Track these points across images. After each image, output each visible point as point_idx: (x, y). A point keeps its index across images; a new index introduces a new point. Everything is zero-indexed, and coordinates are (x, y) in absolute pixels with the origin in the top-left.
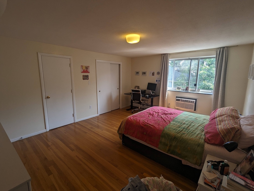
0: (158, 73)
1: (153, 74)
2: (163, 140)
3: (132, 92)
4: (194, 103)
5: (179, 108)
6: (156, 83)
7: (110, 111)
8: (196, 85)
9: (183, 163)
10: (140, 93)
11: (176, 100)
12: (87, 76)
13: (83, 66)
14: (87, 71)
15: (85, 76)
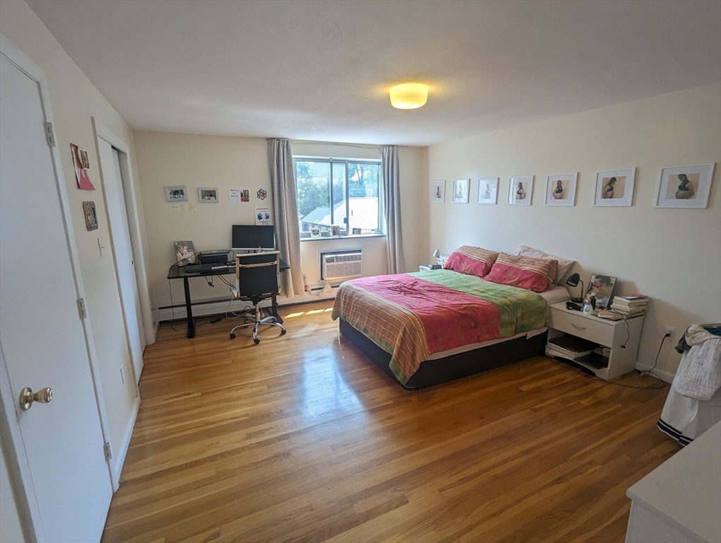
0: (261, 194)
1: (245, 197)
2: (505, 317)
3: (240, 266)
4: (360, 259)
5: (335, 279)
6: (259, 223)
7: (144, 368)
8: (346, 221)
9: (527, 338)
10: (276, 262)
11: (324, 261)
12: (94, 209)
13: (77, 148)
14: (87, 177)
15: (90, 210)
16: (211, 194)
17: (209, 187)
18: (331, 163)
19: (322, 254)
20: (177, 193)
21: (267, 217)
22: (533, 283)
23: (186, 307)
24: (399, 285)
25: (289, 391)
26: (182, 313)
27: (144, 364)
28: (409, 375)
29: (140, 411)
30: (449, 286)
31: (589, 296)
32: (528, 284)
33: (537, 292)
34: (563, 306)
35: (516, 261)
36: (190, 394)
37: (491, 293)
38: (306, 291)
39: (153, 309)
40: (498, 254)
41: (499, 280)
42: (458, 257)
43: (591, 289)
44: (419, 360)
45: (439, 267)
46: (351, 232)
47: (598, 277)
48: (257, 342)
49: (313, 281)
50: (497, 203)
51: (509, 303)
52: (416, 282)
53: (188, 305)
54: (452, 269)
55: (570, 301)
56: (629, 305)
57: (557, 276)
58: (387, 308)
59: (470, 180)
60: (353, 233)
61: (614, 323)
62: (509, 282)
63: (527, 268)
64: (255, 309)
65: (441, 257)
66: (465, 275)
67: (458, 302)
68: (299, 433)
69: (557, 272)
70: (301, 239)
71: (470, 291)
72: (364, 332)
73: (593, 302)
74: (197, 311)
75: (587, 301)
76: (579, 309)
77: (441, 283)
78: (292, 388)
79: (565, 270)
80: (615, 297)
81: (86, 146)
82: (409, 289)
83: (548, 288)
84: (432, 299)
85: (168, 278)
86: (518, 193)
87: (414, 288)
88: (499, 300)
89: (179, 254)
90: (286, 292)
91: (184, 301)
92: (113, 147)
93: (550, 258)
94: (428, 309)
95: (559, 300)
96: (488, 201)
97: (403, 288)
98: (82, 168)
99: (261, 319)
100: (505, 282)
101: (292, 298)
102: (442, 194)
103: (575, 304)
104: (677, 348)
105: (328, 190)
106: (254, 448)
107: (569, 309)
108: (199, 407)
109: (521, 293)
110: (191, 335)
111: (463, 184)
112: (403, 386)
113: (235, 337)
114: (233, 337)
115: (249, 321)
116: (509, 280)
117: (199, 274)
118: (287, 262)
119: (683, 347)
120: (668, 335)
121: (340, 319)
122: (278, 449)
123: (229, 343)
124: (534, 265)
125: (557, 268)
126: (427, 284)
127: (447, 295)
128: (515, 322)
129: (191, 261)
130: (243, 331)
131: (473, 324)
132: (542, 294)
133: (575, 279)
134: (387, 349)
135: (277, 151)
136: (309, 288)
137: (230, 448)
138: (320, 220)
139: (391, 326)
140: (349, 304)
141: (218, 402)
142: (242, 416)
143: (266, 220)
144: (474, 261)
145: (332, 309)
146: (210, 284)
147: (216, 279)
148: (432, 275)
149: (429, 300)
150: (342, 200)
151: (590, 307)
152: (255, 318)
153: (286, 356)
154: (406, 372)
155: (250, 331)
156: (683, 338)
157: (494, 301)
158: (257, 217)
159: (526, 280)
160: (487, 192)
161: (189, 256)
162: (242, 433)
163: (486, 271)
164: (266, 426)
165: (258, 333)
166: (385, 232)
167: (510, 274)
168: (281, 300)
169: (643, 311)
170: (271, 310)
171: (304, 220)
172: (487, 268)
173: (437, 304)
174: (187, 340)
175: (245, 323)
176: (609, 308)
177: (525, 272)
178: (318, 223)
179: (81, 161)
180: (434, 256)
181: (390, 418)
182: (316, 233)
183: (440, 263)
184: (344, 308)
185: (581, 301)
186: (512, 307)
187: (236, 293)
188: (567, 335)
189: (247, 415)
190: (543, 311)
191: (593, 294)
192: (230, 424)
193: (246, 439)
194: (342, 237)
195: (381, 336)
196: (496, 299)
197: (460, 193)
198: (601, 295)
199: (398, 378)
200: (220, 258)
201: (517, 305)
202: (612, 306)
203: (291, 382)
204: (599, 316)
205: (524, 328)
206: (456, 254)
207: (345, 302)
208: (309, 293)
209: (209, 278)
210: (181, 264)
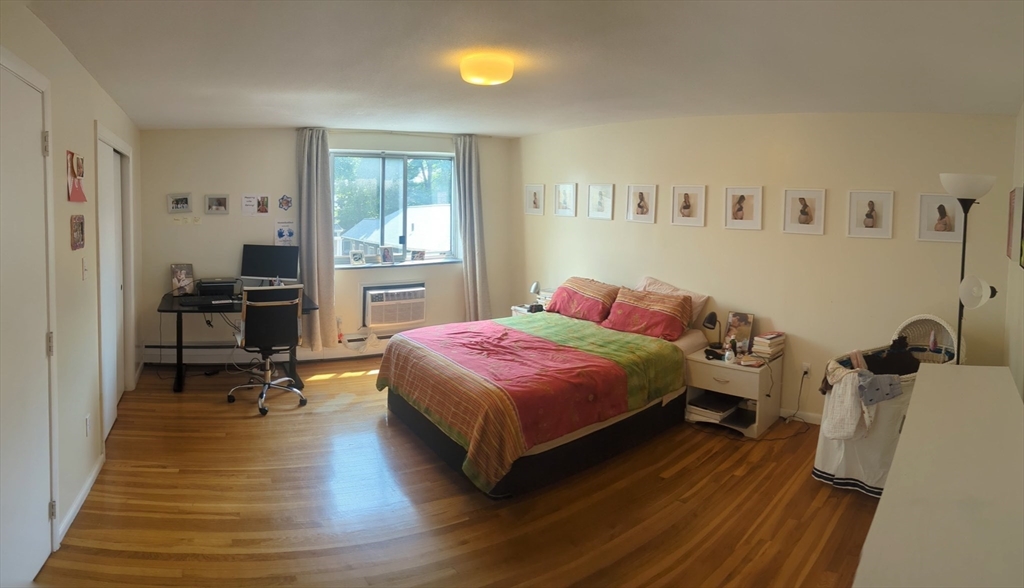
0: (285, 202)
1: (262, 206)
2: (634, 381)
3: (248, 303)
4: (423, 297)
5: (385, 326)
6: (279, 242)
7: (116, 420)
8: (403, 240)
9: (663, 405)
10: (297, 301)
11: (369, 299)
12: (82, 224)
13: (73, 154)
14: (80, 187)
15: (78, 225)
16: (221, 202)
17: (218, 193)
18: (384, 159)
19: (366, 289)
20: (181, 202)
21: (291, 234)
22: (665, 329)
23: (175, 350)
24: (478, 339)
25: (304, 491)
26: (170, 357)
27: (118, 415)
28: (494, 480)
29: (103, 472)
30: (554, 339)
31: (728, 340)
32: (658, 330)
33: (670, 340)
34: (701, 356)
35: (641, 298)
36: (165, 467)
37: (613, 347)
38: (340, 342)
39: (138, 347)
40: (619, 289)
41: (621, 326)
42: (565, 294)
43: (729, 330)
44: (510, 459)
45: (537, 308)
46: (409, 256)
47: (736, 314)
48: (264, 412)
49: (351, 328)
50: (613, 219)
51: (639, 360)
52: (506, 334)
53: (180, 347)
54: (558, 312)
55: (708, 348)
56: (770, 346)
57: (691, 317)
58: (460, 379)
59: (577, 185)
60: (413, 259)
61: (758, 370)
62: (635, 328)
63: (656, 308)
64: (264, 365)
65: (541, 293)
66: (576, 321)
67: (568, 366)
68: (313, 554)
69: (691, 312)
70: (336, 266)
71: (584, 345)
72: (426, 412)
73: (733, 347)
74: (189, 357)
75: (727, 346)
76: (720, 357)
77: (542, 334)
78: (308, 487)
79: (699, 309)
80: (756, 338)
81: (83, 152)
82: (495, 346)
83: (682, 333)
84: (529, 363)
85: (159, 311)
86: (639, 206)
87: (503, 343)
88: (625, 357)
89: (175, 281)
90: (311, 342)
91: (174, 341)
92: (115, 150)
93: (681, 293)
94: (524, 379)
95: (695, 349)
96: (600, 215)
97: (485, 345)
98: (75, 177)
99: (273, 378)
100: (629, 329)
101: (319, 352)
102: (541, 203)
103: (714, 352)
104: (820, 390)
105: (378, 195)
106: (241, 560)
107: (709, 359)
108: (176, 487)
109: (651, 344)
110: (179, 387)
111: (567, 191)
112: (485, 494)
113: (234, 401)
114: (231, 399)
115: (256, 381)
116: (635, 326)
117: (196, 309)
118: (315, 299)
119: (826, 388)
120: (806, 373)
121: (389, 390)
122: (278, 569)
123: (226, 407)
124: (664, 303)
125: (691, 306)
126: (522, 337)
127: (551, 354)
128: (647, 385)
129: (189, 290)
130: (246, 394)
131: (591, 397)
132: (677, 343)
133: (712, 319)
134: (461, 442)
135: (309, 144)
136: (345, 339)
137: (207, 551)
138: (367, 236)
139: (466, 408)
140: (404, 368)
141: (199, 487)
142: (230, 514)
143: (288, 238)
144: (587, 299)
145: (377, 372)
146: (209, 323)
147: (216, 317)
148: (529, 322)
149: (525, 364)
150: (398, 209)
151: (732, 353)
152: (264, 376)
153: (304, 438)
154: (489, 476)
155: (255, 394)
156: (825, 378)
157: (617, 359)
158: (277, 234)
159: (657, 324)
160: (600, 203)
161: (186, 283)
162: (227, 537)
163: (604, 314)
164: (264, 535)
165: (266, 399)
166: (461, 256)
167: (636, 316)
168: (303, 353)
169: (782, 350)
170: (287, 366)
171: (345, 236)
172: (605, 308)
173: (537, 371)
174: (172, 394)
175: (250, 383)
176: (750, 352)
177: (654, 313)
178: (365, 240)
179: (76, 169)
180: (532, 291)
181: (464, 543)
182: (357, 257)
183: (540, 302)
184: (395, 373)
185: (720, 346)
186: (641, 366)
187: (240, 339)
188: (708, 393)
189: (238, 514)
190: (678, 365)
191: (733, 337)
192: (213, 520)
193: (231, 546)
194: (396, 264)
195: (451, 422)
196: (620, 356)
197: (565, 203)
198: (740, 337)
199: (478, 485)
200: (224, 289)
201: (648, 362)
202: (753, 349)
203: (307, 479)
204: (742, 363)
205: (659, 393)
206: (563, 289)
207: (397, 365)
208: (345, 345)
209: (208, 316)
210: (176, 293)
